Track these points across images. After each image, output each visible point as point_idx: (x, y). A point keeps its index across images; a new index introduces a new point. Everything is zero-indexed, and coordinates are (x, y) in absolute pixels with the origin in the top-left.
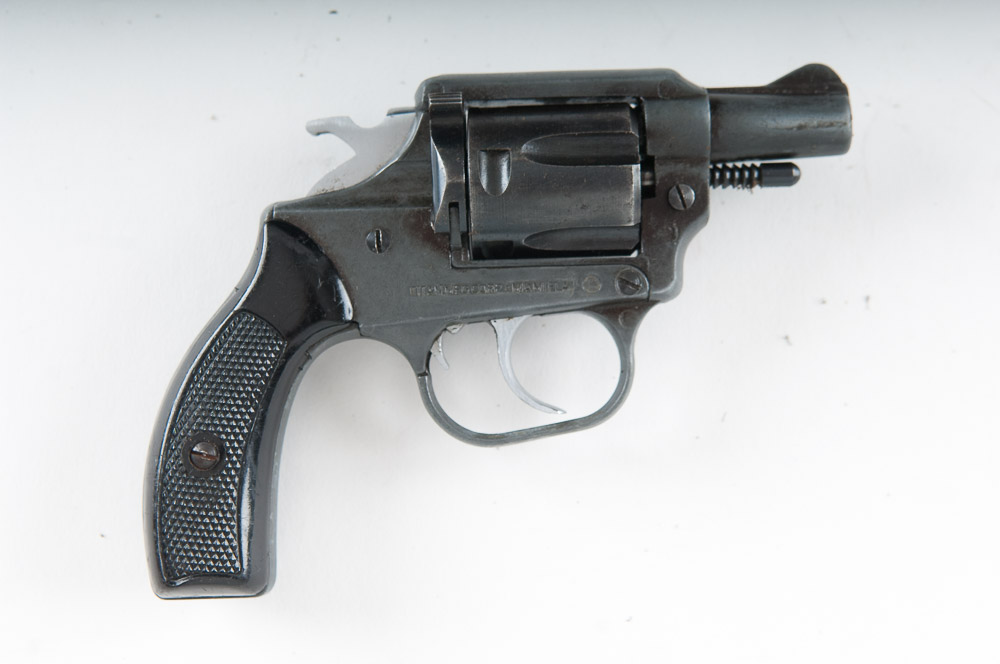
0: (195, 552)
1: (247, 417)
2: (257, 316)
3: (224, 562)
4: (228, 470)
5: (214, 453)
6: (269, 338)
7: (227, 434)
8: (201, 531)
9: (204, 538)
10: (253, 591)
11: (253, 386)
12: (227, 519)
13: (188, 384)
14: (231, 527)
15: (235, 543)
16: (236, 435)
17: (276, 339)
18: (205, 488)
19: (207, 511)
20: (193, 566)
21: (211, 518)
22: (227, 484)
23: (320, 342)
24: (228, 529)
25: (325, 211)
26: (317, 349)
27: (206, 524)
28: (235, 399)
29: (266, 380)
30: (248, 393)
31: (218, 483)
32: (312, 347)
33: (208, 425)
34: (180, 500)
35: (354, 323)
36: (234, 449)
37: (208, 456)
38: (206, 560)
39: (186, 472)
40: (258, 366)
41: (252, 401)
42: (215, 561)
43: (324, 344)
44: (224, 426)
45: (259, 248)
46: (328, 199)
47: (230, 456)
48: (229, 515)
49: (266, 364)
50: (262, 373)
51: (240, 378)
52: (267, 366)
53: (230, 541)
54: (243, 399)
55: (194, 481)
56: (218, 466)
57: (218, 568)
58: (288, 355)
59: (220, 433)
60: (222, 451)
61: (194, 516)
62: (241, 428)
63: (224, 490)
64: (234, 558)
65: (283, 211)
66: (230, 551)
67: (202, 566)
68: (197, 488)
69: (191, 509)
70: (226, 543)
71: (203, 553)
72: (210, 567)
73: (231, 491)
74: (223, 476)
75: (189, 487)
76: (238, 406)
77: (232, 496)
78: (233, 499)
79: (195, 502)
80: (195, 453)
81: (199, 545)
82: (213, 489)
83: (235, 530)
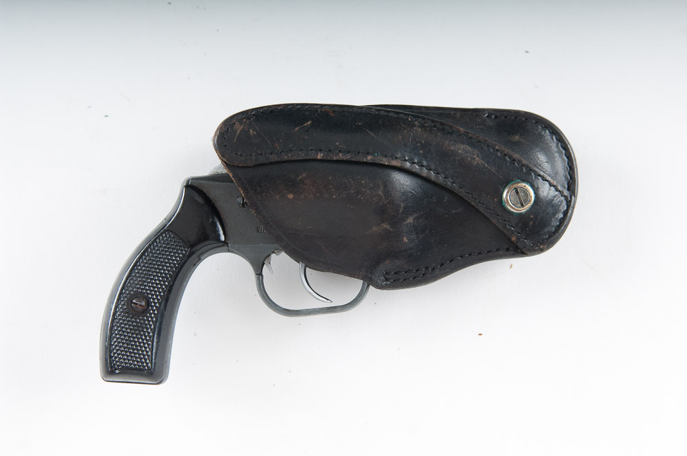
0: (127, 356)
1: (164, 287)
2: (175, 234)
3: (142, 363)
4: (151, 314)
5: (143, 303)
6: (180, 246)
7: (152, 295)
8: (132, 345)
9: (134, 349)
10: (156, 381)
11: (169, 271)
12: (147, 340)
13: (134, 267)
14: (148, 345)
15: (149, 353)
17: (184, 247)
18: (137, 322)
19: (137, 334)
20: (126, 363)
21: (138, 339)
22: (149, 321)
23: (208, 251)
24: (146, 346)
25: (217, 183)
26: (205, 255)
27: (135, 342)
28: (158, 277)
29: (176, 268)
30: (166, 274)
31: (145, 320)
32: (202, 254)
33: (143, 289)
34: (123, 327)
35: (225, 243)
36: (155, 303)
37: (140, 305)
38: (133, 361)
39: (128, 313)
40: (173, 260)
41: (167, 278)
42: (138, 362)
43: (208, 253)
44: (151, 291)
45: (180, 199)
46: (219, 177)
47: (152, 306)
48: (148, 338)
50: (174, 264)
51: (163, 266)
52: (177, 261)
53: (147, 352)
54: (162, 277)
55: (131, 318)
56: (145, 311)
57: (139, 366)
58: (189, 256)
59: (148, 294)
60: (148, 304)
61: (129, 337)
62: (160, 293)
63: (147, 325)
64: (148, 361)
65: (195, 181)
66: (147, 357)
67: (131, 364)
68: (133, 322)
69: (128, 333)
70: (145, 353)
71: (132, 357)
72: (135, 365)
73: (151, 325)
74: (147, 317)
75: (128, 321)
76: (159, 281)
78: (151, 330)
79: (131, 329)
80: (134, 303)
81: (130, 353)
82: (141, 323)
83: (150, 347)
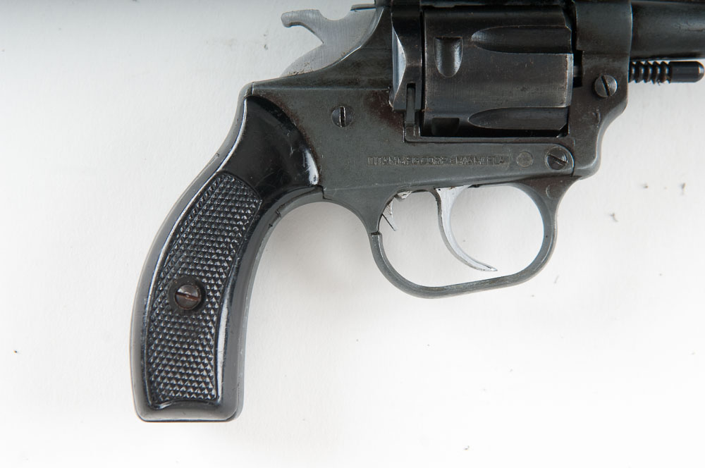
0: (177, 380)
1: (226, 264)
2: (237, 177)
3: (202, 389)
4: (208, 309)
5: (196, 294)
6: (246, 197)
7: (208, 279)
8: (183, 362)
9: (186, 368)
10: (225, 415)
11: (231, 238)
12: (206, 353)
13: (175, 234)
14: (209, 360)
15: (212, 374)
16: (216, 279)
17: (253, 198)
18: (188, 325)
19: (189, 344)
20: (176, 392)
21: (192, 351)
22: (206, 321)
23: (289, 202)
24: (206, 361)
25: (297, 89)
26: (287, 209)
27: (187, 356)
28: (215, 249)
29: (243, 233)
30: (227, 243)
31: (199, 320)
32: (283, 206)
33: (192, 270)
34: (166, 334)
35: (318, 187)
36: (214, 292)
37: (191, 297)
38: (187, 387)
39: (172, 310)
40: (237, 220)
41: (230, 250)
42: (194, 388)
43: (292, 204)
44: (205, 272)
45: (239, 120)
46: (299, 80)
47: (209, 297)
48: (207, 349)
49: (243, 219)
50: (239, 226)
51: (221, 231)
52: (244, 221)
53: (208, 371)
54: (222, 249)
55: (178, 318)
56: (199, 306)
57: (197, 394)
58: (262, 212)
59: (202, 277)
60: (203, 293)
61: (177, 349)
62: (220, 274)
63: (203, 327)
64: (210, 386)
65: (261, 88)
66: (208, 380)
67: (183, 392)
68: (181, 324)
69: (175, 342)
70: (205, 373)
71: (184, 381)
72: (190, 394)
73: (210, 328)
74: (203, 315)
75: (174, 323)
76: (218, 255)
77: (211, 332)
78: (212, 335)
79: (179, 337)
80: (180, 294)
81: (181, 374)
82: (194, 326)
83: (212, 362)
